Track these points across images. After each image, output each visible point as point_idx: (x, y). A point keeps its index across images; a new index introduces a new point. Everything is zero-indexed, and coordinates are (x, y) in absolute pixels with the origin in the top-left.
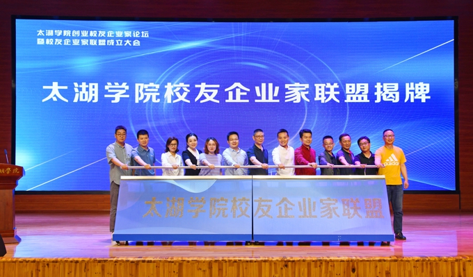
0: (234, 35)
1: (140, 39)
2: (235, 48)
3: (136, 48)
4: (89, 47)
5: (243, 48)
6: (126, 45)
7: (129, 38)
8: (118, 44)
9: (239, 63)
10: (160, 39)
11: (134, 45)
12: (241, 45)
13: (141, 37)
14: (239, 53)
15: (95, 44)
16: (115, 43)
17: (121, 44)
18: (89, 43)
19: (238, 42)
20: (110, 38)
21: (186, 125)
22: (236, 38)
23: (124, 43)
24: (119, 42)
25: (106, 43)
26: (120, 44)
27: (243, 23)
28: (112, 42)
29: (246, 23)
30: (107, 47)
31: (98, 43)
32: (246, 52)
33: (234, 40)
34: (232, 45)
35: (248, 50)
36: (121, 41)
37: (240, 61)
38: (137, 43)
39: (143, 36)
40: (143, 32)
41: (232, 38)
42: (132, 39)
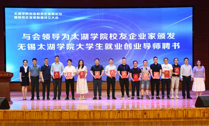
2: (99, 20)
3: (57, 20)
4: (36, 20)
5: (102, 20)
7: (54, 16)
8: (49, 18)
11: (56, 18)
12: (101, 18)
14: (101, 22)
15: (39, 18)
16: (48, 18)
17: (50, 18)
18: (36, 18)
19: (100, 17)
20: (45, 16)
21: (79, 53)
22: (100, 15)
23: (51, 18)
24: (49, 17)
25: (44, 18)
27: (102, 9)
28: (46, 18)
29: (104, 9)
30: (44, 20)
31: (40, 18)
32: (104, 21)
34: (98, 18)
35: (104, 20)
37: (101, 25)
39: (59, 15)
40: (59, 13)
41: (98, 15)
42: (55, 16)
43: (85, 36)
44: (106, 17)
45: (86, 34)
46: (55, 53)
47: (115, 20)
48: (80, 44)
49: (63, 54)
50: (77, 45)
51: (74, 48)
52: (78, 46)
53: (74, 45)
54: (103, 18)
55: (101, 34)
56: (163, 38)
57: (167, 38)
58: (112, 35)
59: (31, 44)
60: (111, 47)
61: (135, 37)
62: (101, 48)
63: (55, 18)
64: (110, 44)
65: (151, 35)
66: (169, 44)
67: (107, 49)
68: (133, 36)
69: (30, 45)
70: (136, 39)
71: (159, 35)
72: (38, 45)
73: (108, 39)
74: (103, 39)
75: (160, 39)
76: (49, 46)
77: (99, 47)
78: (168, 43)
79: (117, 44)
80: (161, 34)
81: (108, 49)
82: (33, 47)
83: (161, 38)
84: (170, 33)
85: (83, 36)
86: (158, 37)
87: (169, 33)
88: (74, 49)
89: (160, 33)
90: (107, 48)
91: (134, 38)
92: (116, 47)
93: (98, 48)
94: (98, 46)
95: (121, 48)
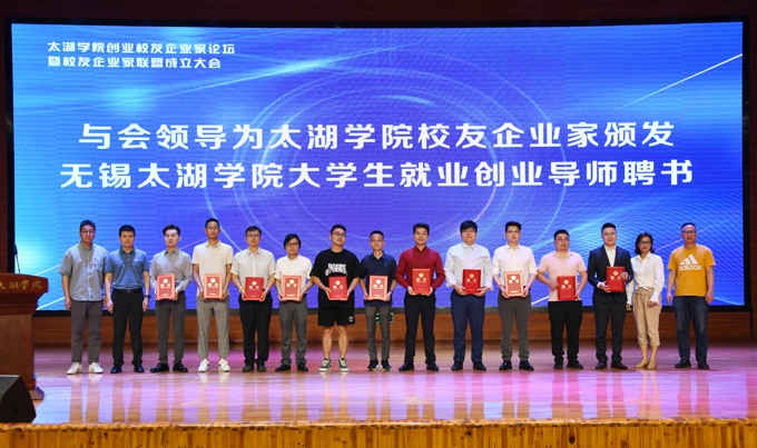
0: (376, 50)
1: (220, 57)
2: (378, 71)
3: (214, 72)
4: (135, 70)
5: (391, 72)
6: (196, 66)
7: (202, 56)
8: (183, 66)
10: (254, 57)
11: (211, 66)
12: (387, 66)
13: (221, 54)
14: (384, 80)
15: (146, 65)
16: (179, 64)
17: (188, 66)
18: (135, 63)
19: (383, 61)
20: (170, 56)
21: (298, 198)
22: (380, 54)
23: (193, 63)
24: (186, 62)
25: (164, 64)
26: (186, 64)
27: (392, 30)
28: (173, 63)
29: (397, 30)
30: (164, 70)
31: (150, 64)
32: (397, 77)
33: (377, 58)
34: (373, 66)
36: (189, 60)
37: (387, 93)
38: (215, 64)
39: (225, 52)
40: (225, 46)
41: (374, 55)
42: (207, 57)
43: (324, 133)
44: (403, 60)
45: (329, 127)
46: (207, 198)
48: (304, 165)
49: (238, 203)
50: (291, 170)
51: (280, 181)
52: (298, 175)
53: (280, 167)
54: (392, 67)
55: (384, 127)
56: (628, 141)
57: (644, 142)
58: (429, 131)
59: (114, 166)
60: (423, 177)
61: (518, 137)
62: (385, 180)
63: (206, 64)
64: (421, 164)
65: (581, 132)
66: (652, 164)
67: (408, 185)
68: (510, 136)
69: (110, 169)
70: (521, 146)
71: (612, 130)
72: (141, 170)
73: (411, 146)
74: (394, 147)
75: (615, 144)
76: (184, 172)
77: (380, 176)
78: (645, 162)
79: (448, 165)
80: (618, 127)
81: (413, 184)
82: (123, 178)
83: (620, 142)
84: (656, 124)
85: (316, 133)
86: (606, 137)
87: (651, 124)
88: (281, 185)
89: (614, 124)
90: (407, 180)
91: (514, 141)
92: (442, 176)
93: (374, 180)
94: (374, 171)
95: (462, 181)
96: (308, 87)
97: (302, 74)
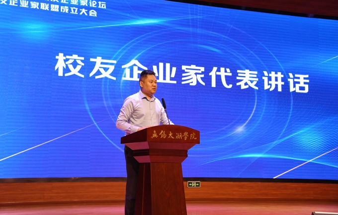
0: (190, 17)
1: (97, 9)
2: (191, 29)
3: (92, 19)
5: (199, 31)
6: (81, 14)
7: (85, 7)
8: (73, 12)
9: (195, 45)
11: (90, 15)
12: (197, 27)
14: (195, 35)
15: (47, 8)
16: (70, 10)
17: (76, 13)
18: (39, 6)
22: (192, 20)
23: (79, 11)
24: (74, 10)
25: (60, 9)
27: (199, 6)
28: (66, 9)
29: (202, 6)
30: (59, 13)
31: (50, 8)
33: (190, 21)
34: (189, 26)
36: (77, 9)
37: (197, 43)
38: (93, 13)
39: (100, 7)
40: (100, 3)
41: (188, 19)
42: (88, 8)
44: (206, 25)
47: (226, 35)
49: (106, 105)
54: (200, 27)
63: (88, 12)
96: (151, 35)
97: (147, 26)
